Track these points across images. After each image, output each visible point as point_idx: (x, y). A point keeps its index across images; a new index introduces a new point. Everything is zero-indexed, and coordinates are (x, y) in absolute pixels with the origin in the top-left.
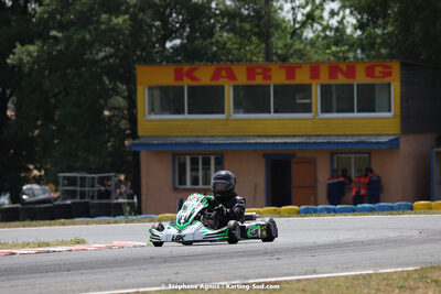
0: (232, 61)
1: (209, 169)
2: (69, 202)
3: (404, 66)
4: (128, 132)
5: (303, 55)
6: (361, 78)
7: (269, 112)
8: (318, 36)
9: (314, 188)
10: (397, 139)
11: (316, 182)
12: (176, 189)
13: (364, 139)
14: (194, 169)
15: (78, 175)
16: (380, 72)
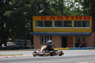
0: (54, 15)
2: (17, 46)
3: (93, 17)
4: (31, 31)
5: (70, 14)
6: (83, 19)
7: (62, 27)
8: (73, 10)
9: (72, 44)
10: (91, 33)
11: (73, 42)
12: (41, 44)
13: (84, 33)
14: (45, 39)
15: (20, 40)
16: (87, 18)
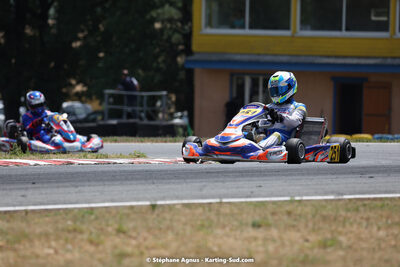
2: (114, 122)
4: (181, 47)
9: (388, 117)
15: (124, 93)
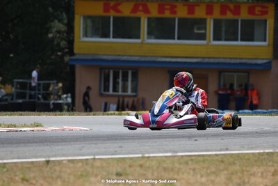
1: (127, 80)
2: (20, 101)
3: (277, 6)
4: (66, 50)
6: (244, 15)
7: (174, 39)
10: (270, 62)
12: (101, 95)
13: (244, 61)
16: (259, 11)
